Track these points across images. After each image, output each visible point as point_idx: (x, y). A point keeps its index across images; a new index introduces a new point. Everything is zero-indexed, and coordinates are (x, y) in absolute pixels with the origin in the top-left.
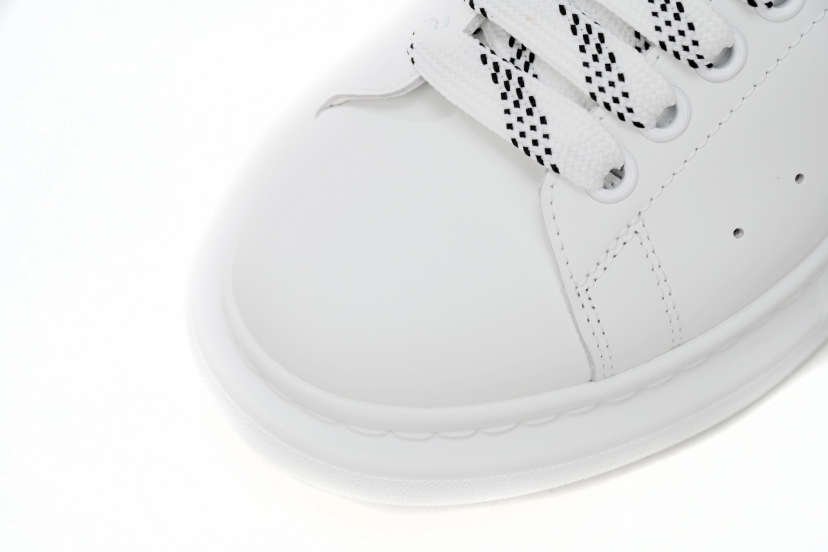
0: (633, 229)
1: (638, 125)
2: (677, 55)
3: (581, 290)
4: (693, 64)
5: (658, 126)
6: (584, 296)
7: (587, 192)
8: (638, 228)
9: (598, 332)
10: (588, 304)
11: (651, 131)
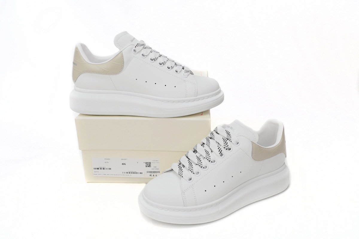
1: (194, 173)
4: (201, 167)
5: (196, 174)
7: (186, 180)
8: (192, 186)
9: (185, 200)
10: (184, 194)
11: (195, 174)
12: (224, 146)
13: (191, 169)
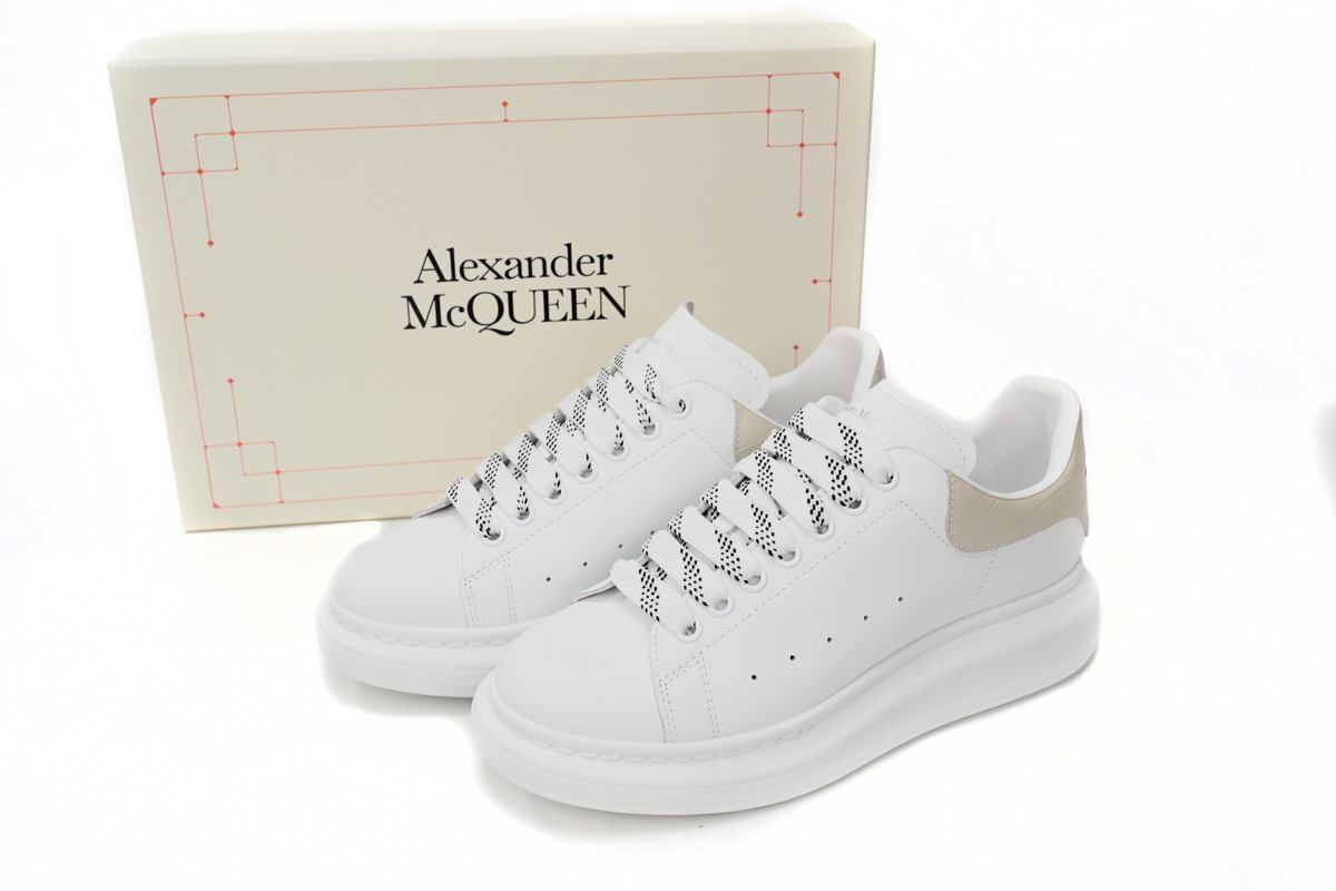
0: (697, 659)
1: (705, 604)
2: (729, 573)
3: (663, 684)
4: (737, 578)
5: (717, 608)
6: (663, 687)
7: (674, 633)
8: (700, 659)
9: (668, 709)
10: (665, 692)
11: (711, 609)
12: (832, 492)
13: (694, 586)
